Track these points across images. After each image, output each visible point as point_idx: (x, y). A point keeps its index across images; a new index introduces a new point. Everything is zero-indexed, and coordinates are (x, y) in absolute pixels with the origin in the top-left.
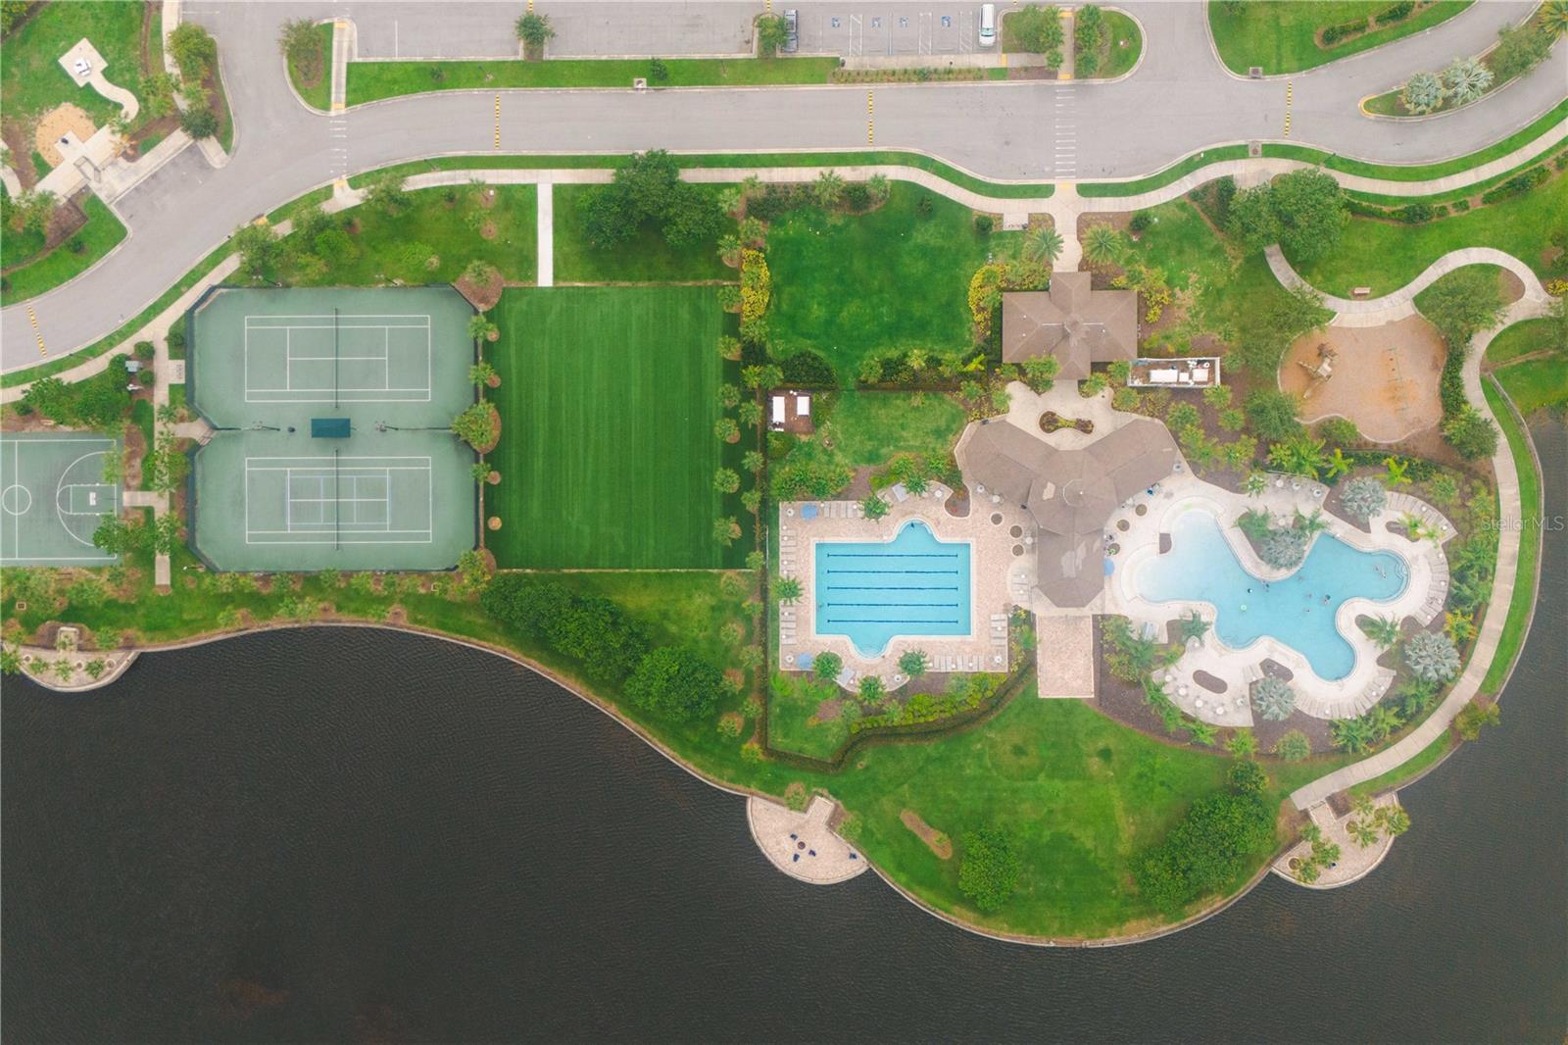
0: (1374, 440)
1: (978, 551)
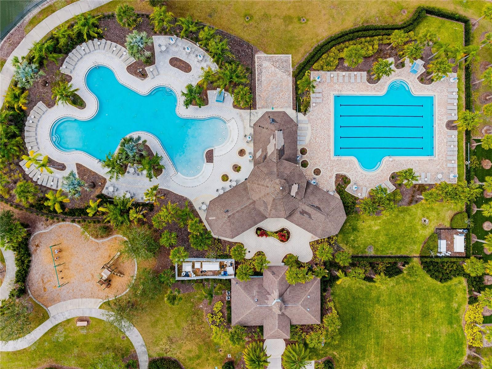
0: (74, 224)
1: (330, 151)
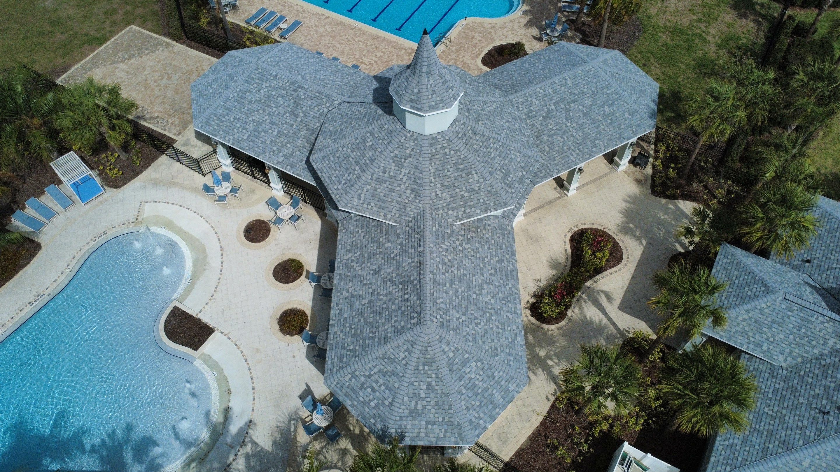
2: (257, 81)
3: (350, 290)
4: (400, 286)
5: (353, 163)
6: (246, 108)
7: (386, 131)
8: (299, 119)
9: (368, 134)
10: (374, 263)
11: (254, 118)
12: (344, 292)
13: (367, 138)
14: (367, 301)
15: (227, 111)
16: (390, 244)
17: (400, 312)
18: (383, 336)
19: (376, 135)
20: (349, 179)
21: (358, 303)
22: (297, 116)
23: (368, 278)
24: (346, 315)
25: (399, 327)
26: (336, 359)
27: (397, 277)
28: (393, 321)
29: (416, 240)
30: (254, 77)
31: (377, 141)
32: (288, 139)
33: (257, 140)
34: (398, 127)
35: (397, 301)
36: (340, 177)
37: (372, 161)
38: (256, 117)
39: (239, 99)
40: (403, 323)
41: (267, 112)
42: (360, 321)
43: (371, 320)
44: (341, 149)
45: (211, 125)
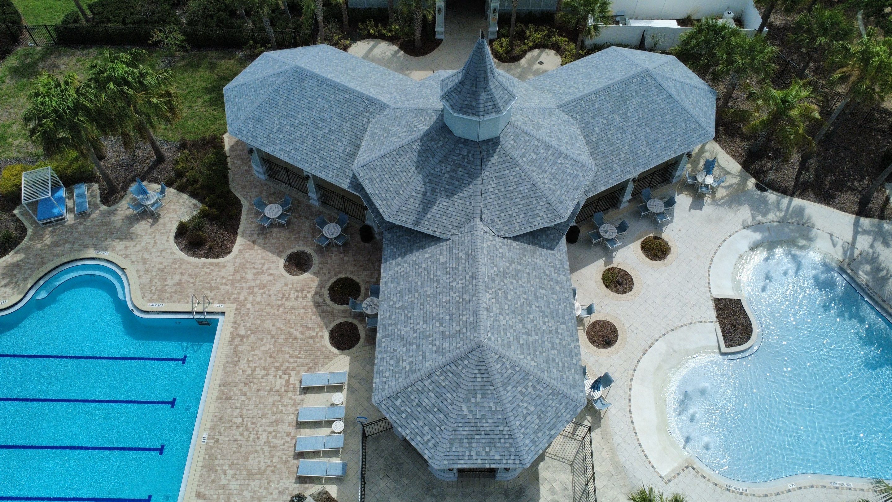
2: (502, 333)
3: (644, 149)
4: (628, 102)
5: (556, 167)
6: (537, 337)
7: (517, 141)
8: (519, 267)
9: (525, 159)
10: (616, 136)
11: (541, 323)
12: (647, 154)
13: (529, 159)
14: (647, 128)
15: (551, 362)
16: (596, 129)
17: (646, 94)
18: (667, 101)
19: (523, 150)
20: (571, 167)
21: (651, 137)
22: (517, 271)
23: (629, 137)
24: (664, 143)
25: (657, 90)
26: (696, 135)
27: (622, 108)
28: (654, 97)
29: (587, 104)
30: (499, 340)
31: (529, 148)
32: (542, 274)
33: (560, 311)
34: (509, 130)
35: (640, 101)
36: (572, 176)
37: (548, 147)
38: (540, 320)
39: (531, 351)
40: (653, 88)
41: (528, 308)
42: (663, 127)
43: (659, 117)
44: (547, 186)
45: (574, 380)
